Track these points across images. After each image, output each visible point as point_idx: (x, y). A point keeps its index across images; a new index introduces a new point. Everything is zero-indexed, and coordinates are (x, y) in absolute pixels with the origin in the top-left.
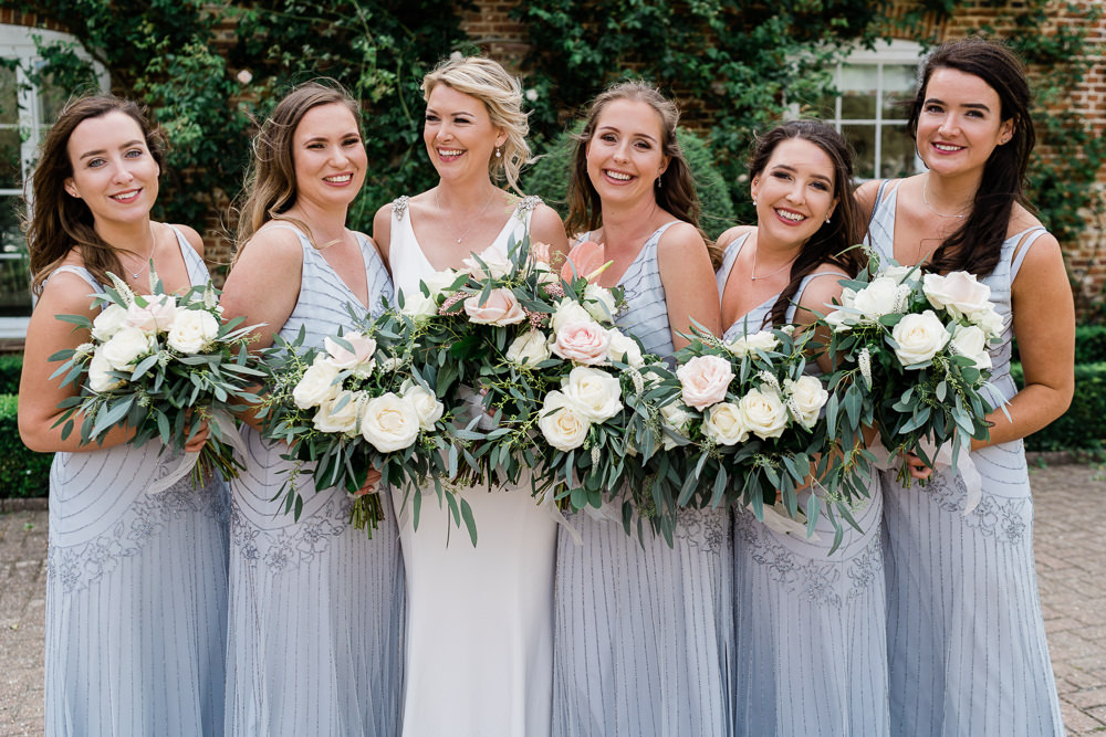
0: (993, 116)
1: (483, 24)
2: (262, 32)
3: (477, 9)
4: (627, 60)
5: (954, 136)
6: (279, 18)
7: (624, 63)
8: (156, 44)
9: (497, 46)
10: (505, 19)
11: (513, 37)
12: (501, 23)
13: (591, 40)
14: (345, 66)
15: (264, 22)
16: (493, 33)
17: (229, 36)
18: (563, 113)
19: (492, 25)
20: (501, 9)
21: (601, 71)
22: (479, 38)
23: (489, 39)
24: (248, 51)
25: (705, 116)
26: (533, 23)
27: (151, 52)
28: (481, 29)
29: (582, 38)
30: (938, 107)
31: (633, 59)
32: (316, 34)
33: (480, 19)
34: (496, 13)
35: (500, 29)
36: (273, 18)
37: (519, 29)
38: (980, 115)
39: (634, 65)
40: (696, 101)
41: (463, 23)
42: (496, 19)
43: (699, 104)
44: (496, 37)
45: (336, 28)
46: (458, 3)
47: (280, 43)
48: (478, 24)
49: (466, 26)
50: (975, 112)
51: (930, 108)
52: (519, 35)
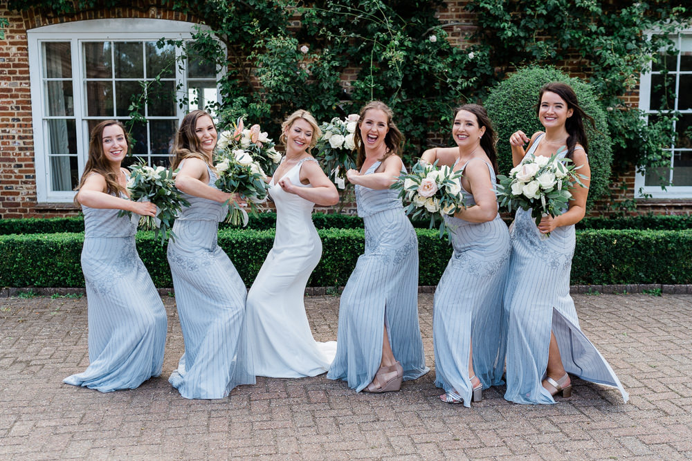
0: (565, 107)
1: (449, 13)
2: (317, 21)
3: (445, 5)
4: (539, 34)
5: (552, 114)
6: (327, 13)
7: (537, 37)
8: (260, 32)
9: (457, 27)
10: (463, 10)
11: (467, 21)
12: (460, 13)
13: (516, 22)
14: (364, 41)
15: (319, 15)
16: (455, 19)
17: (296, 24)
18: (497, 69)
19: (454, 14)
20: (460, 4)
21: (523, 42)
22: (447, 22)
23: (452, 23)
24: (309, 34)
25: (590, 69)
26: (481, 12)
27: (257, 37)
28: (448, 17)
29: (512, 22)
30: (546, 105)
31: (542, 34)
32: (348, 22)
33: (447, 11)
34: (457, 7)
35: (459, 17)
36: (324, 14)
37: (472, 16)
38: (560, 107)
39: (543, 37)
40: (583, 60)
41: (436, 13)
42: (457, 10)
43: (586, 62)
44: (457, 22)
45: (359, 19)
46: (434, 2)
47: (327, 27)
48: (446, 14)
49: (438, 15)
50: (559, 106)
51: (543, 106)
52: (471, 20)
